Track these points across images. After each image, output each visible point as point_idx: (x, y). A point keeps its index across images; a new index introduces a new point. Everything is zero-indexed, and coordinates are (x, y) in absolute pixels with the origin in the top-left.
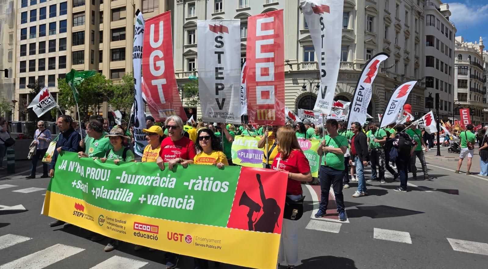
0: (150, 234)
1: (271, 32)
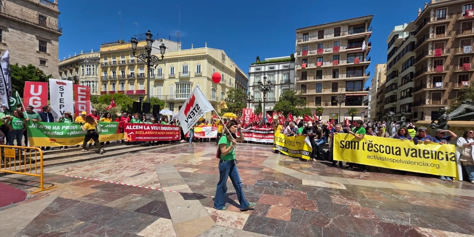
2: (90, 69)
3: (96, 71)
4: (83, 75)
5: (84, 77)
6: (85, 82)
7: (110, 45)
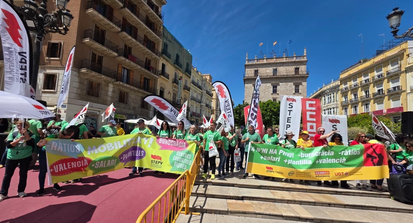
0: (325, 175)
1: (314, 109)
2: (330, 97)
3: (337, 97)
4: (325, 104)
5: (326, 105)
6: (327, 109)
7: (350, 69)
